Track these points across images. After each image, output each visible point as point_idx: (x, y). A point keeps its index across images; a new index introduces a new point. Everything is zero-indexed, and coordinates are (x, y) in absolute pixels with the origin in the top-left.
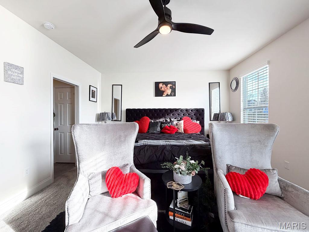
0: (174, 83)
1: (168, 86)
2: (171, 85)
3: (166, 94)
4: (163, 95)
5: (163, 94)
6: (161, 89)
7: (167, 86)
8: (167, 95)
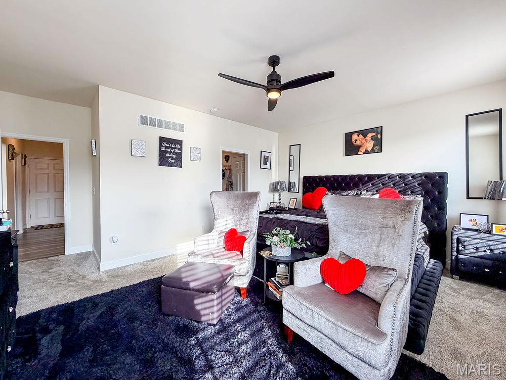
0: (379, 130)
1: (368, 136)
2: (374, 134)
3: (363, 151)
4: (359, 153)
5: (359, 151)
6: (355, 142)
7: (365, 136)
8: (367, 152)
